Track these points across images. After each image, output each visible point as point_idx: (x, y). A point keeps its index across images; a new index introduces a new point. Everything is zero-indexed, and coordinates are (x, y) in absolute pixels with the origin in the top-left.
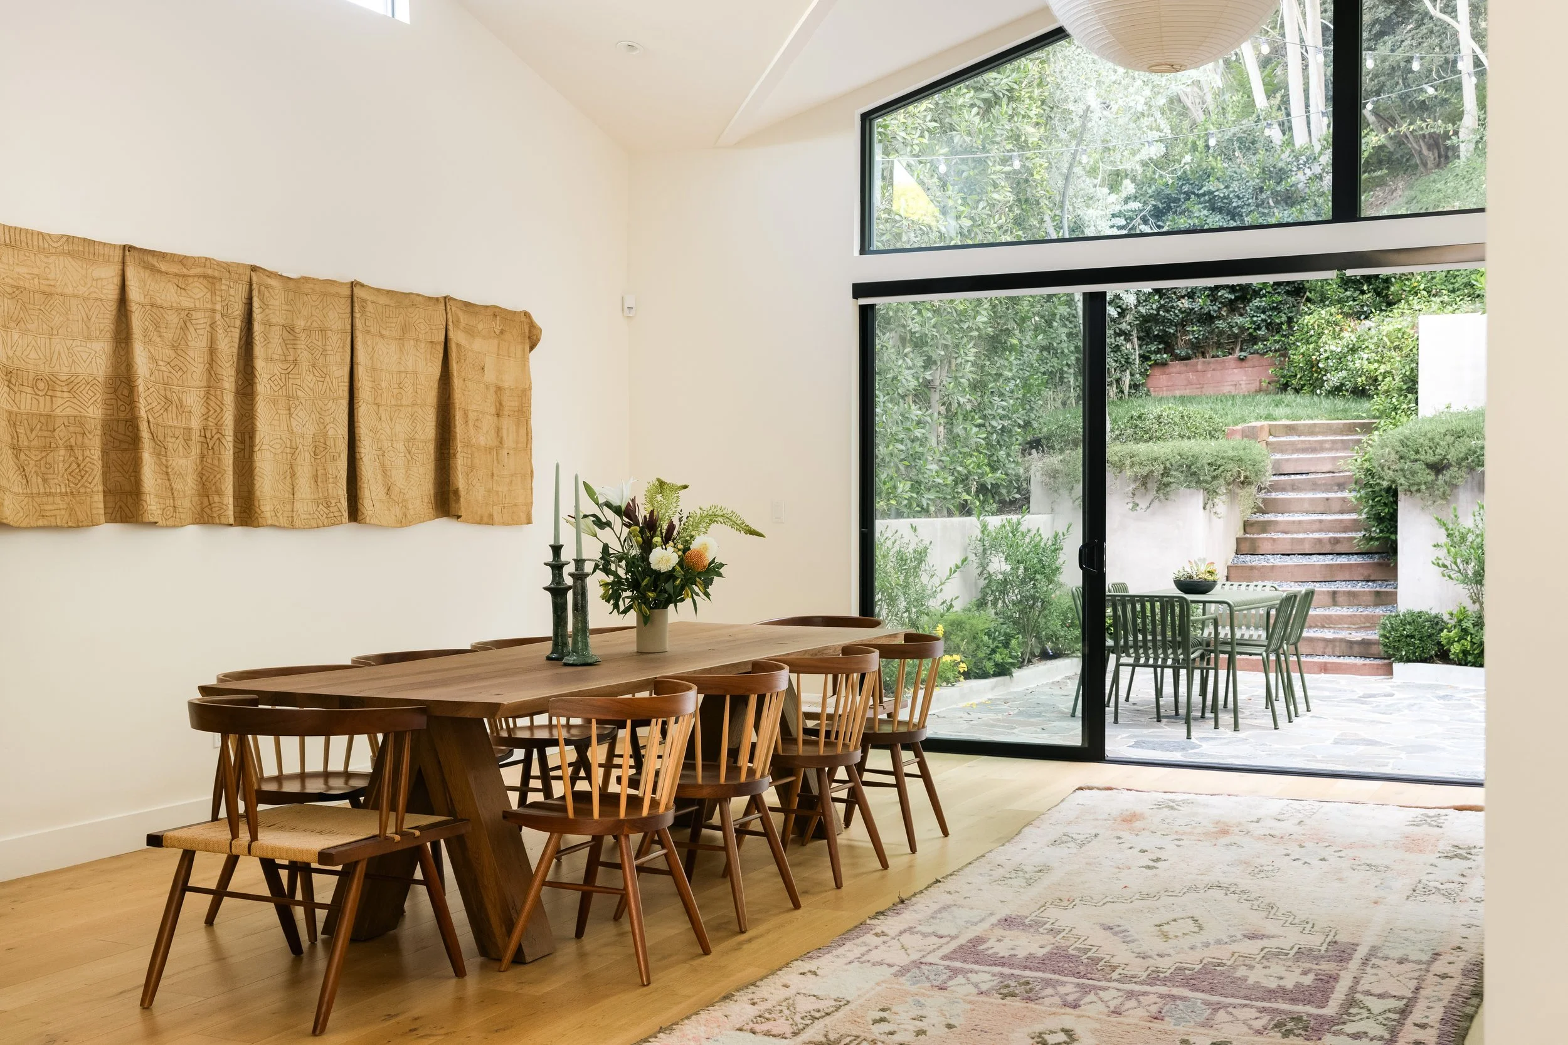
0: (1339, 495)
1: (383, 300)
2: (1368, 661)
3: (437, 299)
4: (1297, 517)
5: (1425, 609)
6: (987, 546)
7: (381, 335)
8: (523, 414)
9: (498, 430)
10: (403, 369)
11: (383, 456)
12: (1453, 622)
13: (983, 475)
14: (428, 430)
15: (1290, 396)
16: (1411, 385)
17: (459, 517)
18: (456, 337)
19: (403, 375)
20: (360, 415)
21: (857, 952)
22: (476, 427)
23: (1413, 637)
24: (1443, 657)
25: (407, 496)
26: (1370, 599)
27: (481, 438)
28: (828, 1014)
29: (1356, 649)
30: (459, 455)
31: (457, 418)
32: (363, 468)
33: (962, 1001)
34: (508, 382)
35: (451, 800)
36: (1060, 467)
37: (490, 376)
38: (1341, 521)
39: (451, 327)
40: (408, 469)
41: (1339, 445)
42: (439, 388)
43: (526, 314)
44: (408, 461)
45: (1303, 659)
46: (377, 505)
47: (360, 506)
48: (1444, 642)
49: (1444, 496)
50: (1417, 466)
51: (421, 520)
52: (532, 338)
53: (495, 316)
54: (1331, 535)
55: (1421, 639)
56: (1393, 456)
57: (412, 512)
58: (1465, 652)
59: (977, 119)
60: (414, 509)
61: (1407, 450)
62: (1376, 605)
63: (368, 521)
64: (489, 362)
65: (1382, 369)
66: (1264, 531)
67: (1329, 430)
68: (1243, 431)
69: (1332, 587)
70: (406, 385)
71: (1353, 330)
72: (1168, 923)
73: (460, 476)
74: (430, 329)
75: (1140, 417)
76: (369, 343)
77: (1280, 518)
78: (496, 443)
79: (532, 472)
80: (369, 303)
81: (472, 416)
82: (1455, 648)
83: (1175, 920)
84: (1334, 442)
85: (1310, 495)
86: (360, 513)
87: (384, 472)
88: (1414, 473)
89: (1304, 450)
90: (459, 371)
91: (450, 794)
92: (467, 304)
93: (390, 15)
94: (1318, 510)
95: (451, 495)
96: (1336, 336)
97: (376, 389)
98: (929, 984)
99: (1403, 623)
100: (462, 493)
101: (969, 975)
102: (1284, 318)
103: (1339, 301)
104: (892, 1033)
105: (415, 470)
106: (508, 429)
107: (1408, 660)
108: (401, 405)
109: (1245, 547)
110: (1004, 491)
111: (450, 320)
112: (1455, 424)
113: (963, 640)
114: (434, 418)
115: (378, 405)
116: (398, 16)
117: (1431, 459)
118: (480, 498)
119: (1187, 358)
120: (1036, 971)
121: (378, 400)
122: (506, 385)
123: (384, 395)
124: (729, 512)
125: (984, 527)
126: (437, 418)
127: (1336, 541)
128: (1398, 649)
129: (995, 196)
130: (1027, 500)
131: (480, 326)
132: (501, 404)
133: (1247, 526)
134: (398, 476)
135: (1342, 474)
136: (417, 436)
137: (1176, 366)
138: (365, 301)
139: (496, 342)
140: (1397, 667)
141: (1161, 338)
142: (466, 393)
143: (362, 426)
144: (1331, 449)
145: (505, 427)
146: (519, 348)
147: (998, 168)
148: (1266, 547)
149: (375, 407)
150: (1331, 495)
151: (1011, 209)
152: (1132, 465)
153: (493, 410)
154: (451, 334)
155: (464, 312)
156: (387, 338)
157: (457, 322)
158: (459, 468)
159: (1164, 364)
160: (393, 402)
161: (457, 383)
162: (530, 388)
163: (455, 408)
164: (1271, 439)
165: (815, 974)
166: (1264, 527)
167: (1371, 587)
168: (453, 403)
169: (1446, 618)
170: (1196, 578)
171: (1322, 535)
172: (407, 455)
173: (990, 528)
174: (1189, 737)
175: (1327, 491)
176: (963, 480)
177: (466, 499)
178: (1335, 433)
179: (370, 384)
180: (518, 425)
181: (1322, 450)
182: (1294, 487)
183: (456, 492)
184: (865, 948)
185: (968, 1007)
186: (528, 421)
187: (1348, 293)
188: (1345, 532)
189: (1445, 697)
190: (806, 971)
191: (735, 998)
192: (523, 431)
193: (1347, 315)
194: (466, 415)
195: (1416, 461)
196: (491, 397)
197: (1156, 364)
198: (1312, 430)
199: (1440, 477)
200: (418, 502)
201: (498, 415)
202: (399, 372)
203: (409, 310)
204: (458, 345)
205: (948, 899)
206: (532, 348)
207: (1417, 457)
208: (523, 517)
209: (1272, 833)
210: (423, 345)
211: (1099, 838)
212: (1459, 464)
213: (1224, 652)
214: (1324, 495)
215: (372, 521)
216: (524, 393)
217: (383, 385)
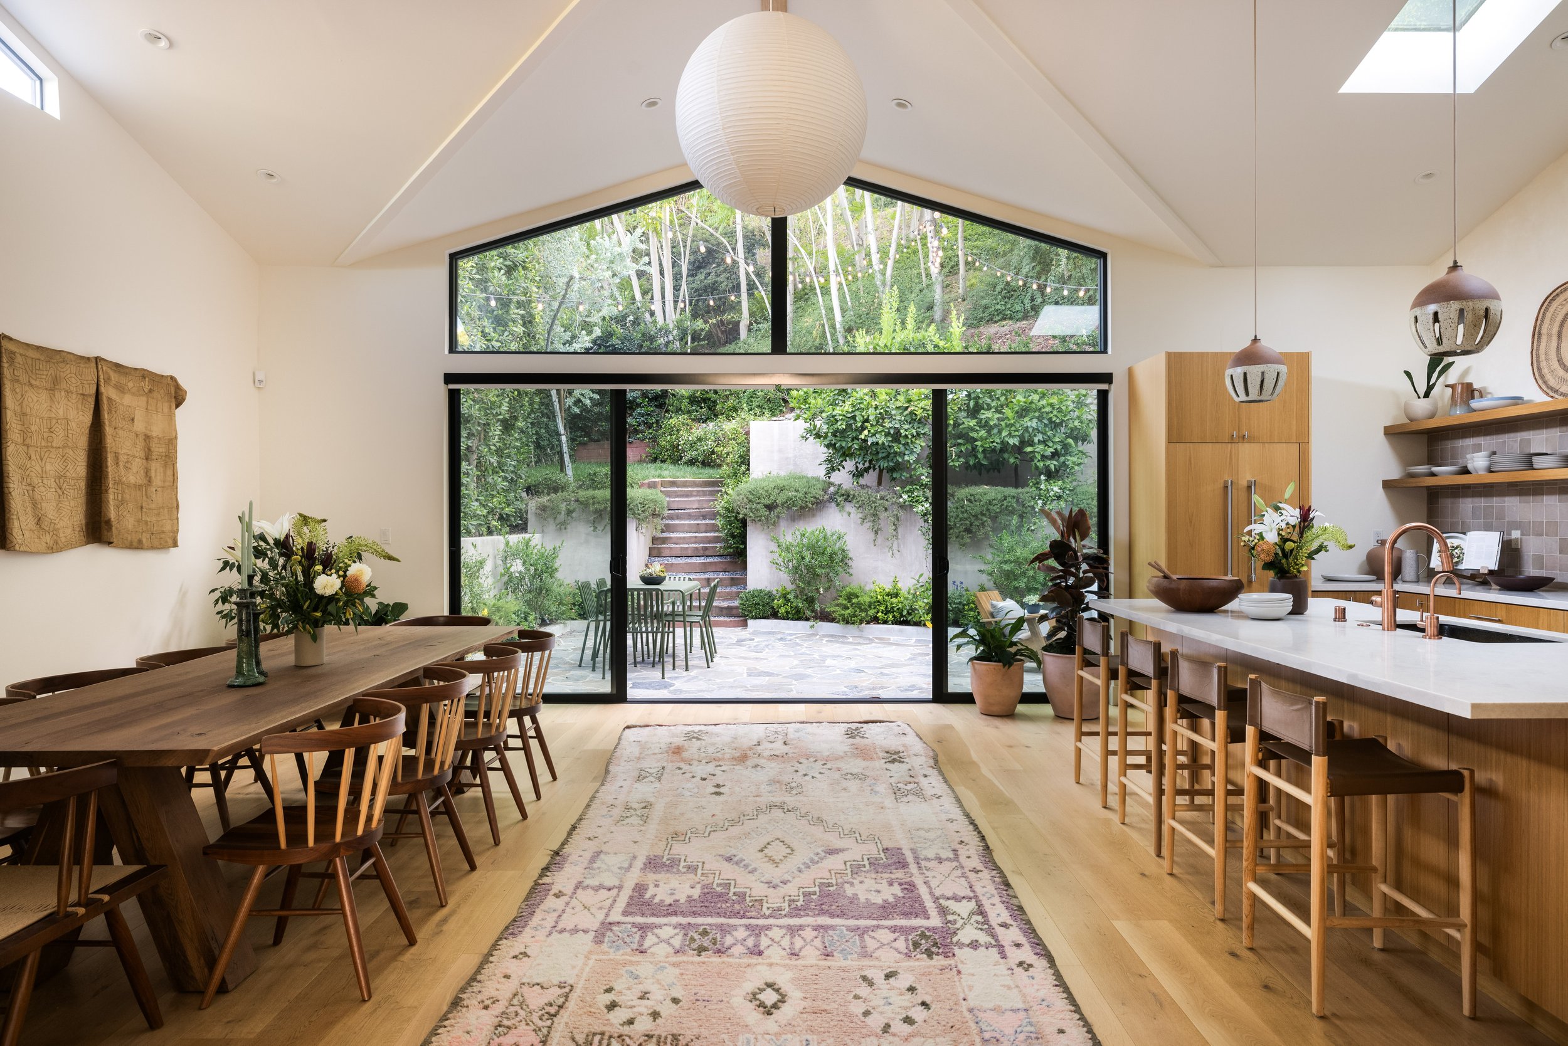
0: (703, 522)
1: (32, 354)
2: (731, 619)
3: (88, 359)
4: (682, 535)
5: (763, 588)
6: (508, 555)
7: (31, 385)
8: (170, 459)
9: (147, 471)
10: (53, 415)
11: (33, 491)
12: (778, 595)
13: (502, 509)
14: (79, 468)
15: (658, 464)
16: (745, 460)
17: (110, 543)
18: (108, 392)
19: (54, 421)
20: (8, 454)
21: (551, 920)
22: (126, 468)
23: (759, 603)
24: (775, 615)
25: (58, 526)
26: (728, 582)
27: (131, 477)
28: (561, 1007)
29: (725, 612)
30: (111, 491)
31: (109, 460)
32: (12, 502)
33: (667, 965)
34: (156, 431)
35: (138, 838)
36: (548, 504)
37: (139, 426)
38: (708, 537)
39: (102, 383)
40: (59, 501)
41: (701, 493)
42: (90, 434)
43: (172, 378)
44: (59, 496)
46: (27, 534)
47: (8, 535)
48: (776, 606)
49: (774, 524)
50: (759, 506)
51: (71, 546)
52: (178, 397)
53: (144, 377)
54: (702, 545)
55: (763, 606)
56: (745, 500)
57: (63, 540)
58: (787, 612)
59: (504, 278)
60: (66, 537)
61: (753, 497)
62: (732, 585)
63: (17, 547)
64: (139, 415)
65: (725, 450)
66: (664, 543)
67: (694, 484)
68: (649, 484)
69: (706, 576)
70: (57, 430)
71: (698, 430)
72: (765, 847)
73: (112, 508)
74: (83, 382)
75: (595, 474)
76: (18, 390)
77: (672, 535)
78: (145, 481)
79: (178, 505)
80: (18, 355)
81: (122, 459)
82: (782, 610)
83: (768, 844)
84: (698, 491)
85: (687, 522)
86: (8, 542)
87: (34, 504)
88: (758, 510)
89: (682, 496)
90: (110, 421)
91: (136, 832)
92: (117, 365)
93: (38, 106)
94: (693, 530)
95: (103, 524)
96: (689, 431)
97: (25, 432)
98: (629, 950)
99: (754, 596)
100: (114, 523)
101: (656, 931)
102: (654, 420)
103: (689, 412)
104: (631, 1022)
105: (67, 503)
106: (156, 471)
107: (756, 618)
108: (52, 447)
109: (655, 552)
110: (513, 519)
111: (102, 377)
112: (780, 483)
113: (500, 618)
114: (86, 459)
115: (28, 446)
116: (47, 110)
117: (768, 502)
118: (130, 527)
119: (598, 441)
120: (705, 916)
121: (28, 441)
122: (154, 434)
123: (34, 438)
124: (370, 541)
125: (507, 543)
126: (89, 458)
127: (706, 549)
128: (751, 612)
129: (515, 329)
130: (526, 524)
131: (130, 385)
132: (149, 450)
133: (654, 540)
134: (49, 509)
135: (713, 510)
136: (68, 474)
137: (592, 445)
138: (14, 353)
139: (144, 399)
140: (750, 622)
141: (582, 429)
142: (117, 439)
143: (10, 463)
144: (696, 496)
145: (153, 469)
146: (166, 405)
147: (516, 311)
148: (666, 552)
149: (25, 448)
150: (699, 522)
151: (521, 339)
152: (594, 504)
153: (142, 455)
154: (102, 389)
155: (115, 371)
156: (38, 388)
157: (108, 380)
158: (111, 502)
159: (585, 444)
160: (43, 444)
161: (108, 430)
162: (176, 438)
163: (106, 451)
164: (662, 489)
165: (525, 954)
166: (664, 540)
167: (727, 575)
168: (105, 447)
169: (774, 593)
170: (654, 575)
171: (697, 545)
172: (59, 490)
173: (511, 544)
174: (663, 678)
175: (696, 520)
176: (492, 511)
177: (117, 528)
178: (698, 487)
179: (19, 427)
180: (165, 466)
181: (692, 496)
182: (678, 517)
183: (108, 522)
184: (556, 914)
185: (677, 971)
186: (174, 464)
188: (711, 543)
189: (781, 639)
190: (517, 953)
191: (465, 1003)
192: (169, 472)
193: (693, 420)
194: (117, 458)
195: (758, 503)
196: (140, 443)
197: (581, 444)
198: (685, 484)
199: (772, 512)
200: (69, 531)
201: (147, 459)
202: (50, 418)
203: (60, 365)
204: (109, 399)
205: (592, 846)
206: (177, 406)
207: (759, 501)
208: (170, 542)
209: (776, 753)
210: (74, 396)
211: (667, 770)
212: (783, 505)
214: (696, 522)
215: (22, 549)
216: (171, 442)
217: (33, 428)
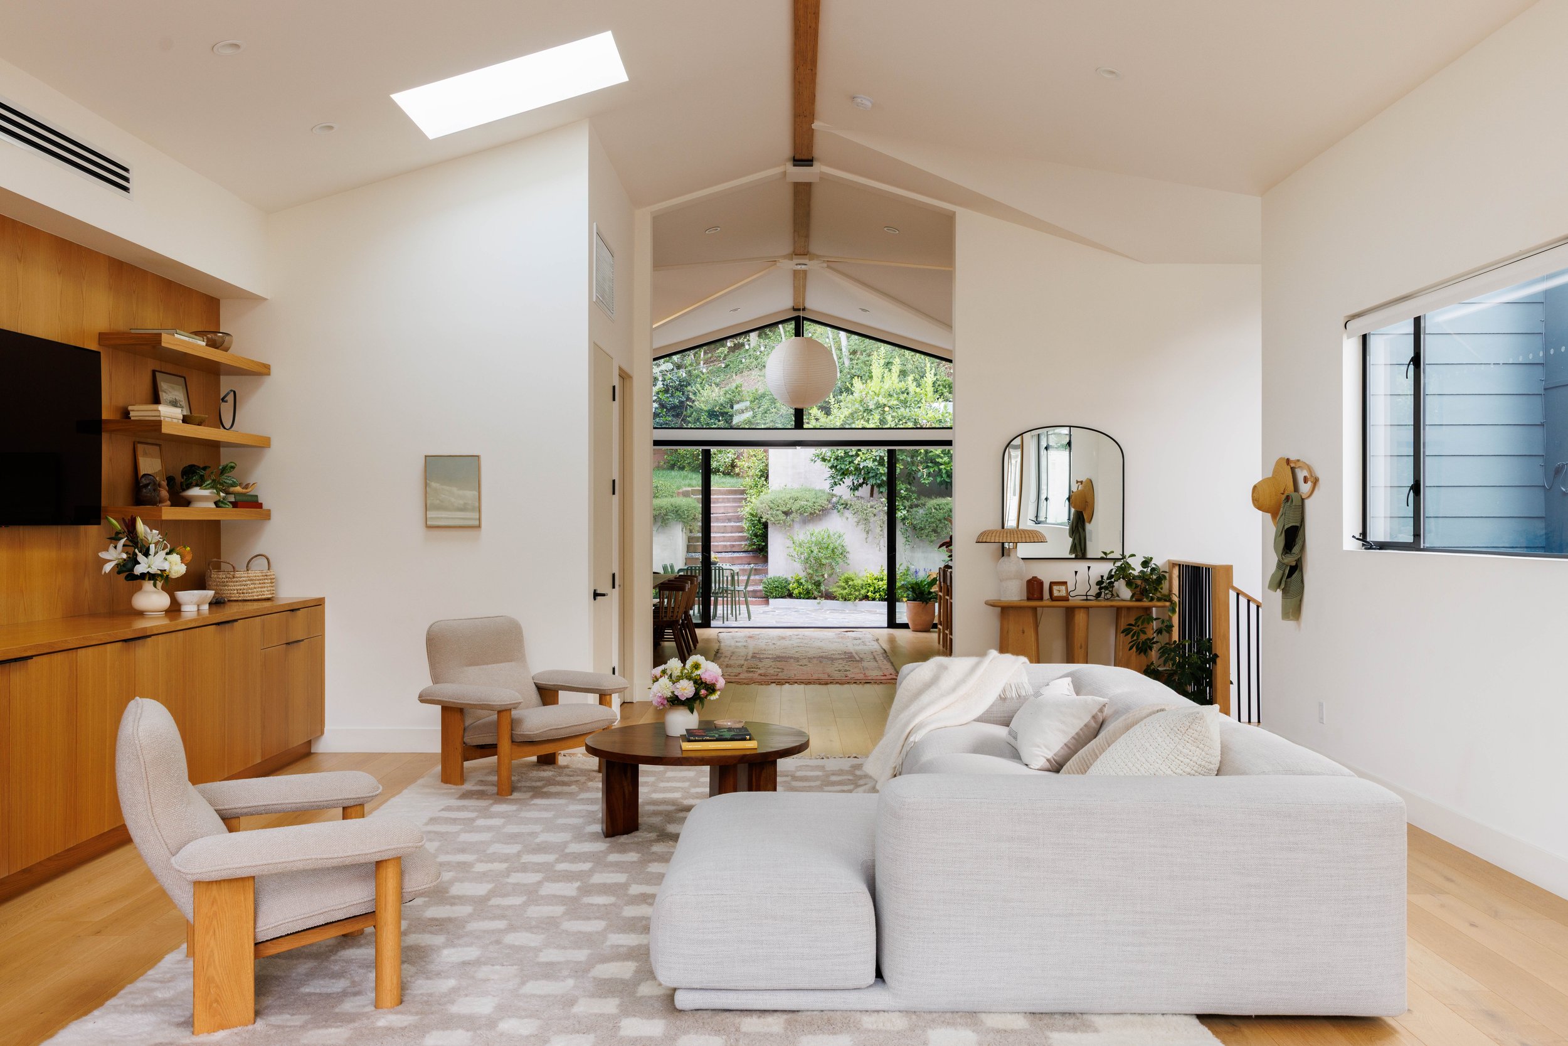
0: (729, 524)
2: (757, 599)
4: (712, 535)
5: (781, 576)
12: (793, 581)
16: (764, 475)
23: (778, 587)
24: (791, 596)
29: (750, 594)
38: (733, 536)
41: (726, 500)
45: (749, 599)
48: (791, 589)
49: (790, 526)
50: (778, 513)
54: (730, 543)
55: (781, 589)
56: (767, 508)
58: (800, 593)
61: (773, 505)
66: (698, 541)
67: (719, 492)
82: (796, 592)
84: (724, 498)
85: (716, 524)
88: (777, 515)
94: (721, 531)
99: (774, 582)
107: (776, 598)
109: (691, 549)
112: (794, 494)
117: (785, 510)
127: (734, 546)
128: (770, 594)
133: (690, 539)
135: (729, 514)
140: (771, 601)
144: (722, 502)
150: (726, 524)
167: (751, 567)
169: (790, 579)
171: (725, 543)
175: (723, 522)
178: (723, 494)
181: (718, 502)
187: (712, 421)
188: (735, 542)
189: (795, 611)
195: (778, 510)
199: (788, 517)
207: (778, 508)
212: (796, 512)
213: (720, 597)
214: (722, 524)
